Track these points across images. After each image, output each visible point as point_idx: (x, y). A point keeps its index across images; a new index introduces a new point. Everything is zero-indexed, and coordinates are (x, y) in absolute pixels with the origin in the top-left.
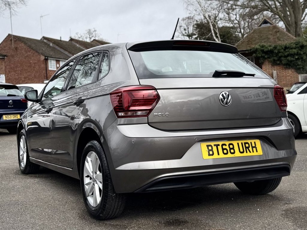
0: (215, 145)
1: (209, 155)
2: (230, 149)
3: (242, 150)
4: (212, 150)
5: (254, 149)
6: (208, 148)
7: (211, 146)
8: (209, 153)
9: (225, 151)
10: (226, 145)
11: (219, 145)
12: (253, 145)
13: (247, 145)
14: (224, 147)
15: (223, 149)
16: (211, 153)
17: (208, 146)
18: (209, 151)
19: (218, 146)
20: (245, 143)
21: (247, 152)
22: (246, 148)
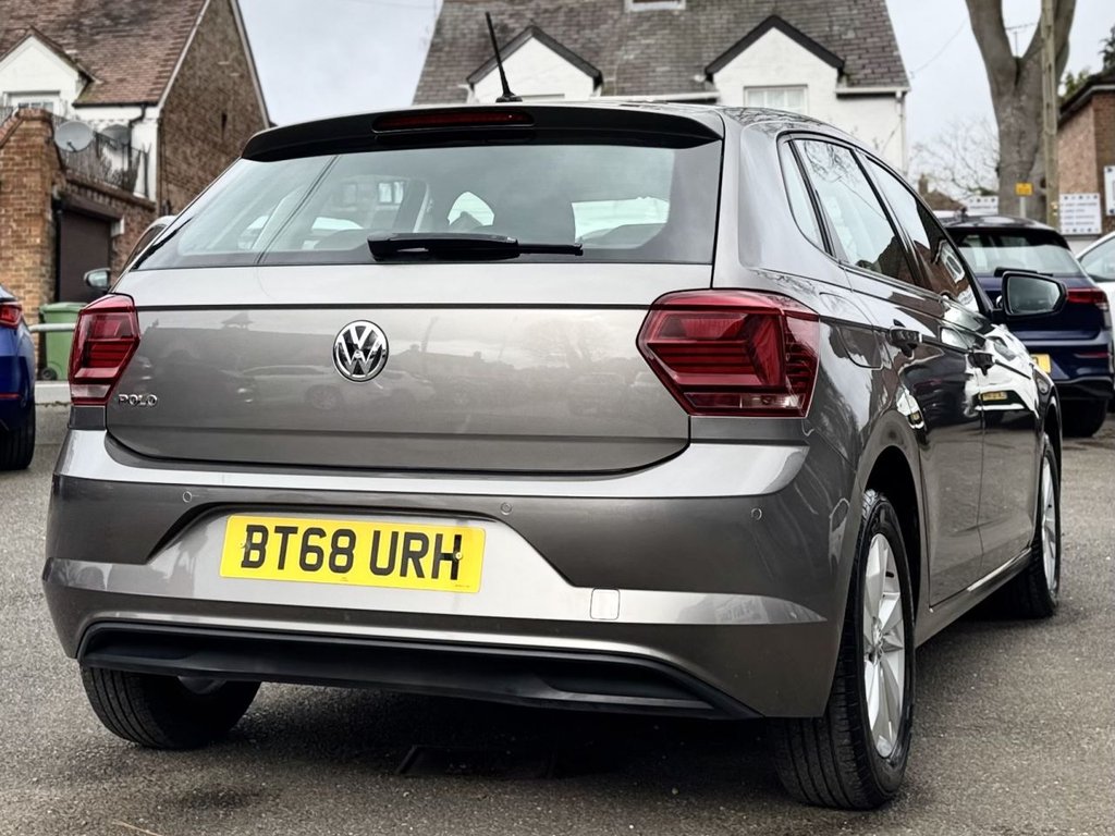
0: (278, 529)
1: (247, 563)
2: (336, 550)
3: (382, 563)
4: (261, 547)
5: (446, 566)
6: (250, 537)
7: (263, 530)
8: (247, 555)
9: (312, 558)
10: (321, 533)
11: (294, 530)
12: (448, 547)
13: (416, 546)
14: (314, 540)
15: (306, 549)
16: (255, 556)
17: (251, 529)
18: (251, 546)
19: (290, 536)
20: (409, 537)
21: (404, 573)
22: (407, 553)
